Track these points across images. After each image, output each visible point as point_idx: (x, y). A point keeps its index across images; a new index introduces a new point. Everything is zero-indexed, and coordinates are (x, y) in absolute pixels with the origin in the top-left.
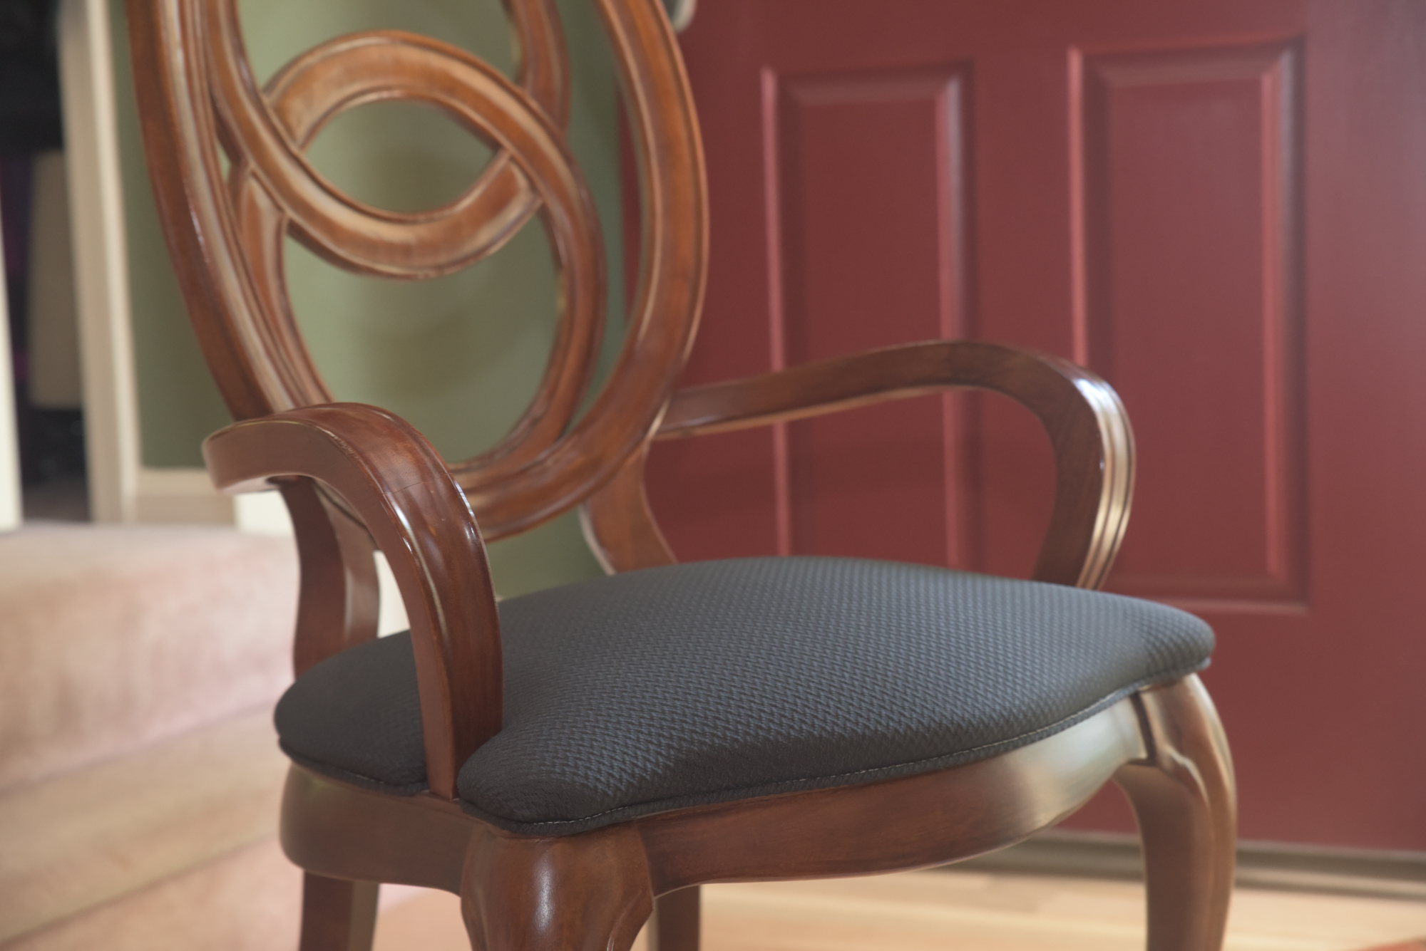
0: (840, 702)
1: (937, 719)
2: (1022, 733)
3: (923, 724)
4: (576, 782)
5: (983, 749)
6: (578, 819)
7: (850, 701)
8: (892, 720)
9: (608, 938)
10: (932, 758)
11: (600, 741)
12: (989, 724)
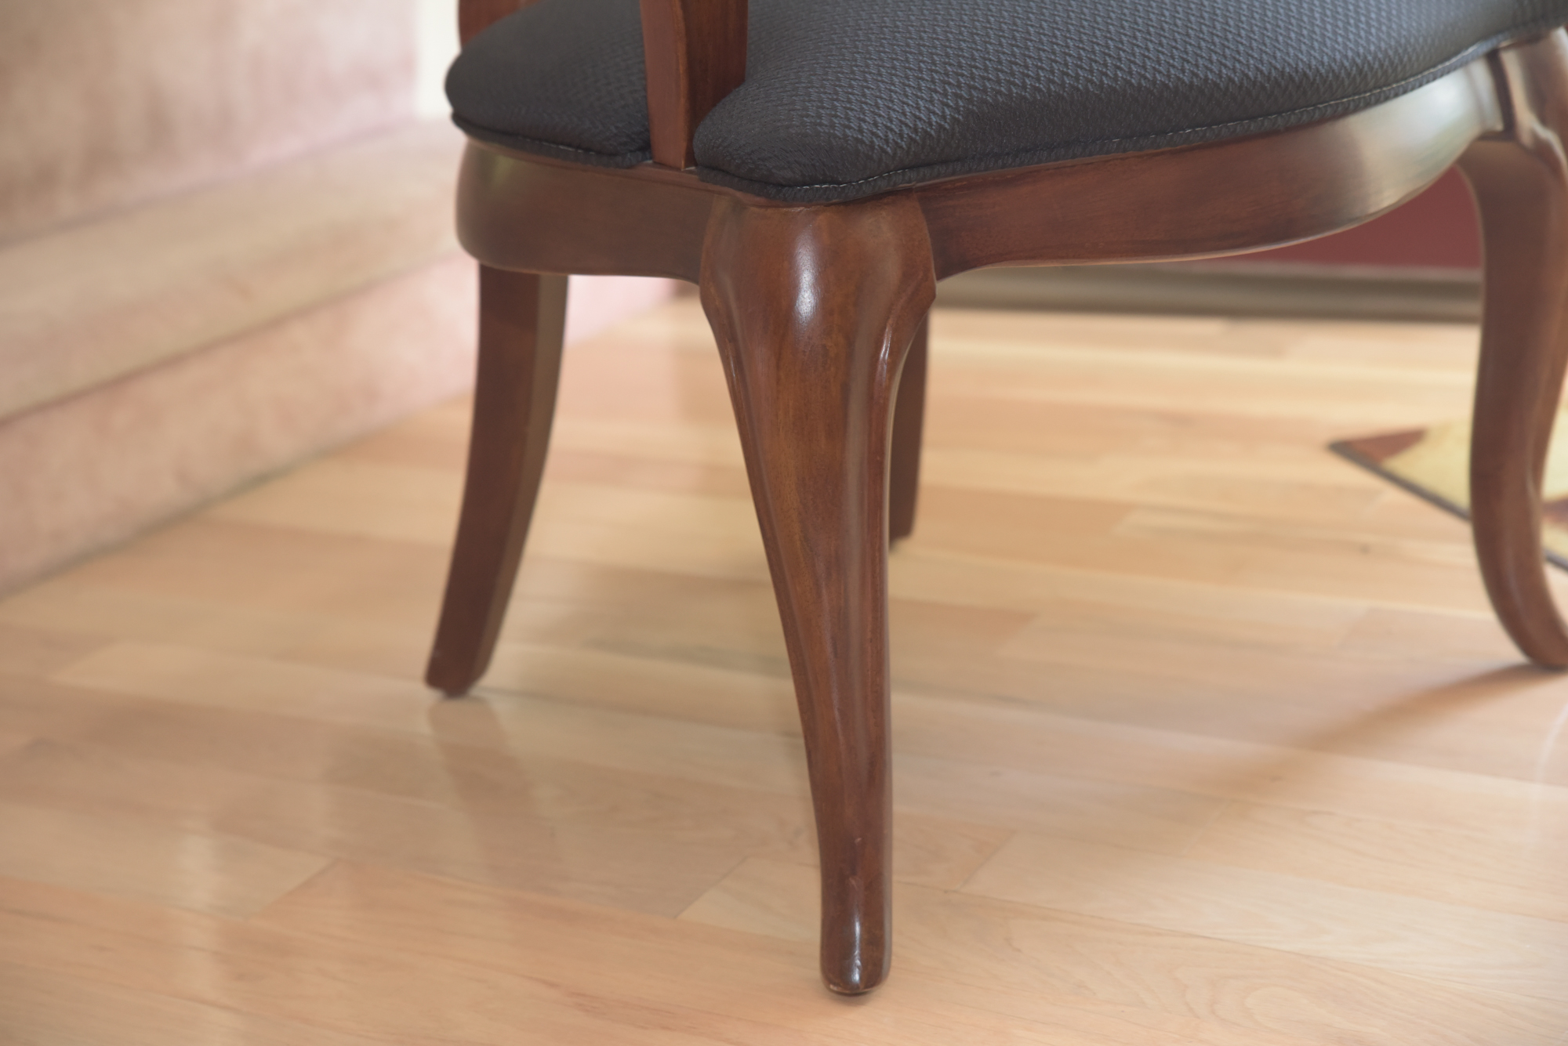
0: (1161, 44)
1: (1278, 66)
2: (1375, 88)
3: (1262, 72)
4: (848, 136)
5: (1331, 105)
6: (850, 182)
7: (1174, 44)
8: (1226, 66)
9: (885, 328)
10: (1271, 115)
11: (873, 89)
12: (1340, 73)
